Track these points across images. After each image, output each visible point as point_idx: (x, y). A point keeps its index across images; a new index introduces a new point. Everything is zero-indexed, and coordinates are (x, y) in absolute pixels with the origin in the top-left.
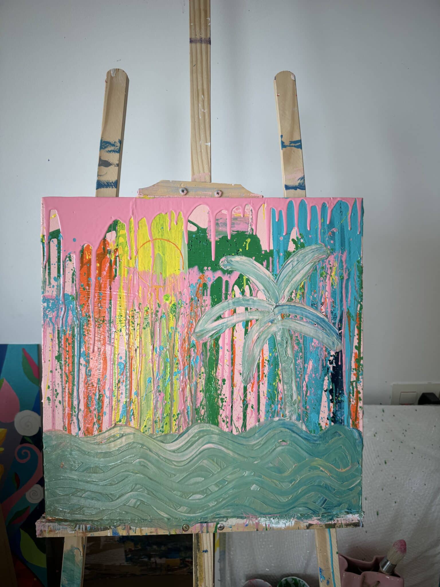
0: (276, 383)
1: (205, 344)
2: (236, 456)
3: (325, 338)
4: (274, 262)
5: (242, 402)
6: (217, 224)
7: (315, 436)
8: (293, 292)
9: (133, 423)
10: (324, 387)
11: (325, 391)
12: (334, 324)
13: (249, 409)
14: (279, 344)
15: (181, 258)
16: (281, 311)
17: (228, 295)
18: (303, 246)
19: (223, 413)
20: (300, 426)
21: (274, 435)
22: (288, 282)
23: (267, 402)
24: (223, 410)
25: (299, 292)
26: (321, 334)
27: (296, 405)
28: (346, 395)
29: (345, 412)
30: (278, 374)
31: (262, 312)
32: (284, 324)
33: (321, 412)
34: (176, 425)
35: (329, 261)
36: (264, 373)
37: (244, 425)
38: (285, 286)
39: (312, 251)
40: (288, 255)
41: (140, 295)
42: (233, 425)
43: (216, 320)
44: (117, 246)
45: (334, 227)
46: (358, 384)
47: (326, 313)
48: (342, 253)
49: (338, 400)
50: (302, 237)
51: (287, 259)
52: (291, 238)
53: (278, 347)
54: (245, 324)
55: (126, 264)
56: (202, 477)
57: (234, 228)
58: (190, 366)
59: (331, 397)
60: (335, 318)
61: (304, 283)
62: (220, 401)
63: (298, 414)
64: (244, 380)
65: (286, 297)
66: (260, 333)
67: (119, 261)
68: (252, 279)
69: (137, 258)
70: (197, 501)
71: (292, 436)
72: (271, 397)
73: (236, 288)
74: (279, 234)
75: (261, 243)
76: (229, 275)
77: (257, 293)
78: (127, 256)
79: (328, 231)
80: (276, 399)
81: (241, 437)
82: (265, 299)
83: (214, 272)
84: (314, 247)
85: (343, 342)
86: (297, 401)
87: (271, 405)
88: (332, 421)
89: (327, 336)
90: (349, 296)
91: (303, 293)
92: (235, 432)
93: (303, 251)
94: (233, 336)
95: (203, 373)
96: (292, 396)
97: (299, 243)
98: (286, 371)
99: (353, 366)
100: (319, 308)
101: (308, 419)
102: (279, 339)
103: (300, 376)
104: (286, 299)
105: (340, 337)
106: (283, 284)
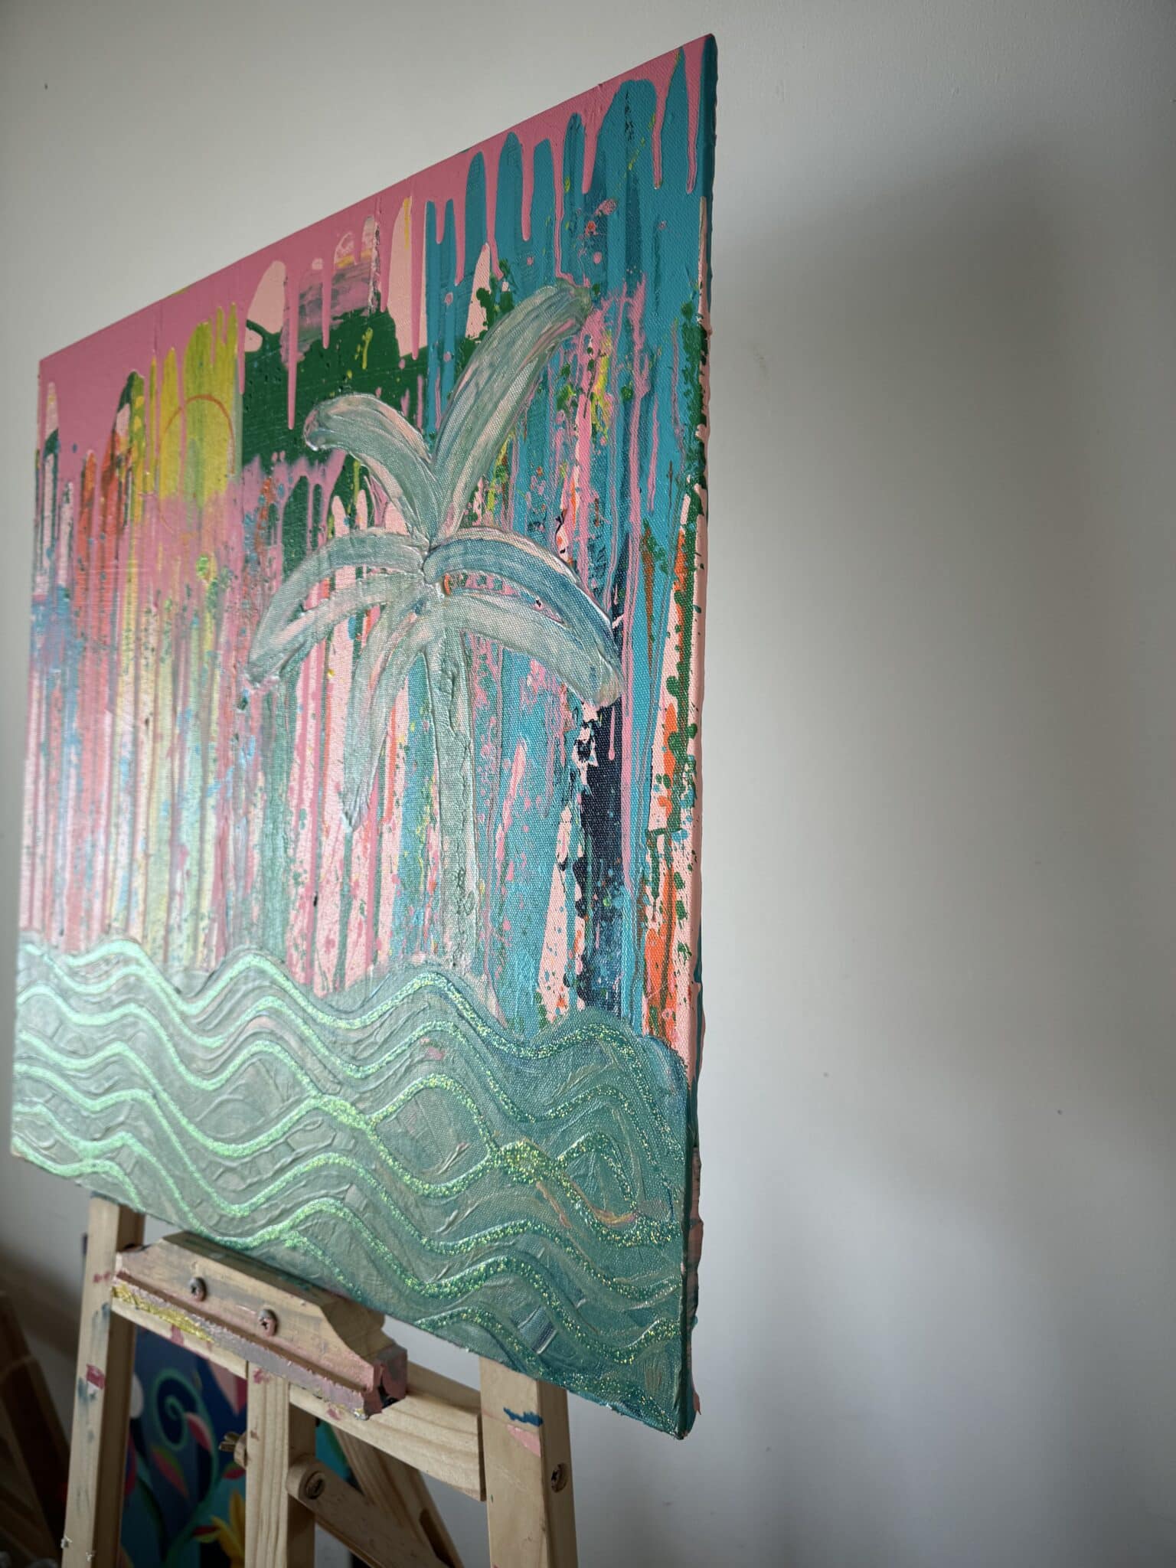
0: (424, 827)
3: (567, 655)
4: (430, 390)
5: (339, 888)
6: (302, 310)
8: (476, 489)
10: (559, 849)
11: (562, 867)
12: (597, 593)
13: (354, 917)
15: (230, 442)
16: (444, 564)
17: (320, 534)
18: (508, 306)
19: (295, 921)
20: (480, 994)
22: (465, 454)
23: (399, 893)
24: (297, 911)
25: (495, 487)
26: (556, 638)
27: (474, 916)
28: (628, 890)
29: (624, 962)
30: (429, 796)
31: (394, 577)
32: (449, 611)
33: (545, 951)
34: (204, 944)
35: (587, 337)
36: (395, 794)
37: (341, 969)
38: (455, 470)
39: (533, 315)
40: (466, 350)
41: (160, 567)
42: (316, 963)
43: (291, 620)
44: (131, 441)
45: (604, 198)
46: (675, 844)
47: (572, 553)
48: (630, 294)
49: (603, 907)
50: (507, 274)
51: (463, 366)
52: (475, 289)
53: (431, 696)
54: (354, 623)
55: (141, 486)
57: (338, 308)
59: (578, 894)
60: (600, 569)
61: (510, 447)
62: (292, 882)
63: (479, 949)
64: (346, 815)
65: (457, 511)
66: (389, 651)
67: (133, 484)
68: (373, 464)
69: (158, 463)
72: (409, 877)
73: (337, 503)
74: (442, 286)
75: (398, 336)
76: (321, 468)
77: (385, 510)
78: (144, 464)
79: (586, 220)
80: (422, 887)
82: (404, 530)
83: (290, 464)
84: (539, 297)
85: (624, 666)
86: (478, 897)
87: (406, 907)
88: (580, 993)
89: (575, 647)
90: (653, 467)
91: (506, 488)
92: (318, 990)
93: (504, 327)
94: (326, 668)
96: (462, 880)
97: (498, 299)
98: (449, 785)
99: (659, 769)
100: (550, 535)
101: (504, 971)
102: (437, 668)
103: (488, 803)
104: (457, 520)
105: (616, 647)
106: (451, 464)
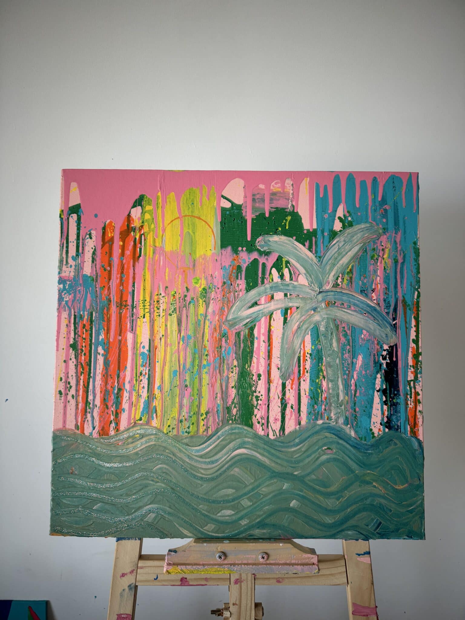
0: (320, 379)
1: (238, 334)
2: (273, 464)
3: (378, 330)
4: (318, 243)
5: (279, 400)
6: (254, 200)
7: (366, 444)
8: (339, 277)
9: (155, 423)
10: (376, 386)
11: (378, 391)
12: (388, 313)
13: (288, 410)
14: (323, 335)
15: (213, 237)
16: (326, 297)
17: (265, 280)
18: (351, 225)
19: (258, 413)
20: (348, 431)
21: (317, 442)
22: (334, 265)
23: (310, 401)
24: (259, 410)
25: (346, 277)
26: (372, 325)
27: (343, 407)
28: (402, 397)
29: (401, 417)
30: (322, 370)
31: (303, 299)
32: (329, 312)
33: (373, 416)
34: (204, 425)
35: (381, 242)
36: (306, 369)
37: (283, 428)
38: (330, 270)
39: (361, 230)
40: (333, 234)
41: (167, 278)
42: (270, 427)
43: (251, 307)
44: (143, 222)
45: (386, 204)
46: (416, 384)
47: (377, 301)
48: (396, 233)
49: (393, 402)
50: (350, 215)
51: (333, 239)
52: (337, 216)
53: (322, 338)
54: (284, 312)
55: (152, 243)
56: (233, 488)
57: (273, 204)
58: (221, 358)
59: (384, 399)
60: (388, 307)
61: (353, 266)
62: (254, 399)
63: (346, 417)
64: (282, 375)
65: (331, 283)
66: (301, 322)
67: (145, 240)
68: (293, 261)
69: (164, 236)
70: (227, 518)
71: (338, 443)
72: (314, 396)
73: (274, 271)
74: (323, 211)
75: (303, 221)
76: (266, 257)
77: (298, 277)
78: (153, 234)
79: (380, 208)
80: (320, 399)
81: (279, 442)
82: (307, 284)
83: (249, 253)
84: (363, 226)
85: (397, 335)
86: (345, 402)
87: (313, 406)
88: (387, 427)
89: (380, 328)
90: (405, 281)
91: (351, 278)
92: (271, 436)
93: (349, 231)
94: (270, 326)
95: (235, 366)
96: (338, 395)
97: (347, 221)
98: (330, 366)
99: (411, 363)
100: (369, 295)
101: (357, 423)
102: (323, 329)
103: (347, 372)
104: (331, 285)
105: (395, 329)
106: (328, 268)
